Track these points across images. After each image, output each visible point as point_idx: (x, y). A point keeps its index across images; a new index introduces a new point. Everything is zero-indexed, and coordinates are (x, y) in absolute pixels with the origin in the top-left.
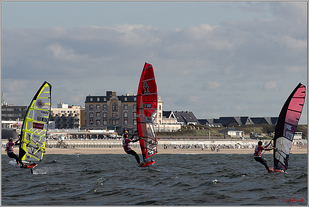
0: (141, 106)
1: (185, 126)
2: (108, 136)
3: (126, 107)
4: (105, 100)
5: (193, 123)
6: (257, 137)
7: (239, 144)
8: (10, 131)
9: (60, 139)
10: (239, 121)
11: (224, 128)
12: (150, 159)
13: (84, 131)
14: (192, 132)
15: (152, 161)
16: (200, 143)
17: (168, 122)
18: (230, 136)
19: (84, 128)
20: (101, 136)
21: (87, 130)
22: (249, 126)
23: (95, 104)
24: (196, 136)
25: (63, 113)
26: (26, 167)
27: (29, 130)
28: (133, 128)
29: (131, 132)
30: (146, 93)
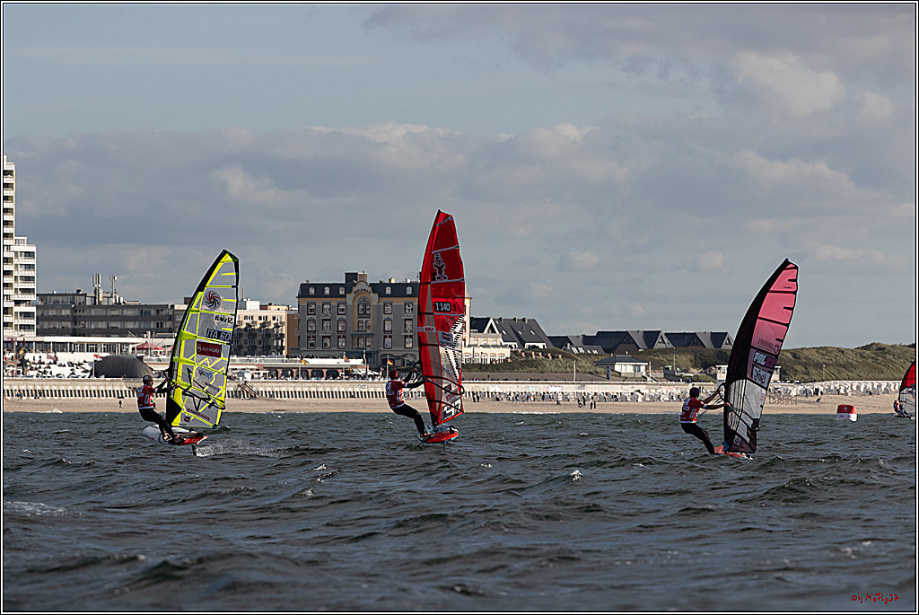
0: (429, 308)
1: (520, 351)
2: (349, 373)
3: (389, 309)
4: (342, 292)
5: (537, 344)
6: (681, 376)
7: (639, 391)
8: (129, 360)
9: (241, 378)
10: (639, 341)
11: (606, 357)
12: (446, 427)
13: (296, 361)
14: (534, 364)
15: (452, 432)
16: (552, 389)
17: (482, 341)
18: (620, 373)
19: (296, 354)
20: (333, 373)
21: (302, 358)
22: (663, 351)
23: (319, 301)
24: (542, 372)
25: (250, 321)
26: (182, 443)
27: (189, 360)
28: (403, 356)
29: (398, 363)
30: (439, 278)
